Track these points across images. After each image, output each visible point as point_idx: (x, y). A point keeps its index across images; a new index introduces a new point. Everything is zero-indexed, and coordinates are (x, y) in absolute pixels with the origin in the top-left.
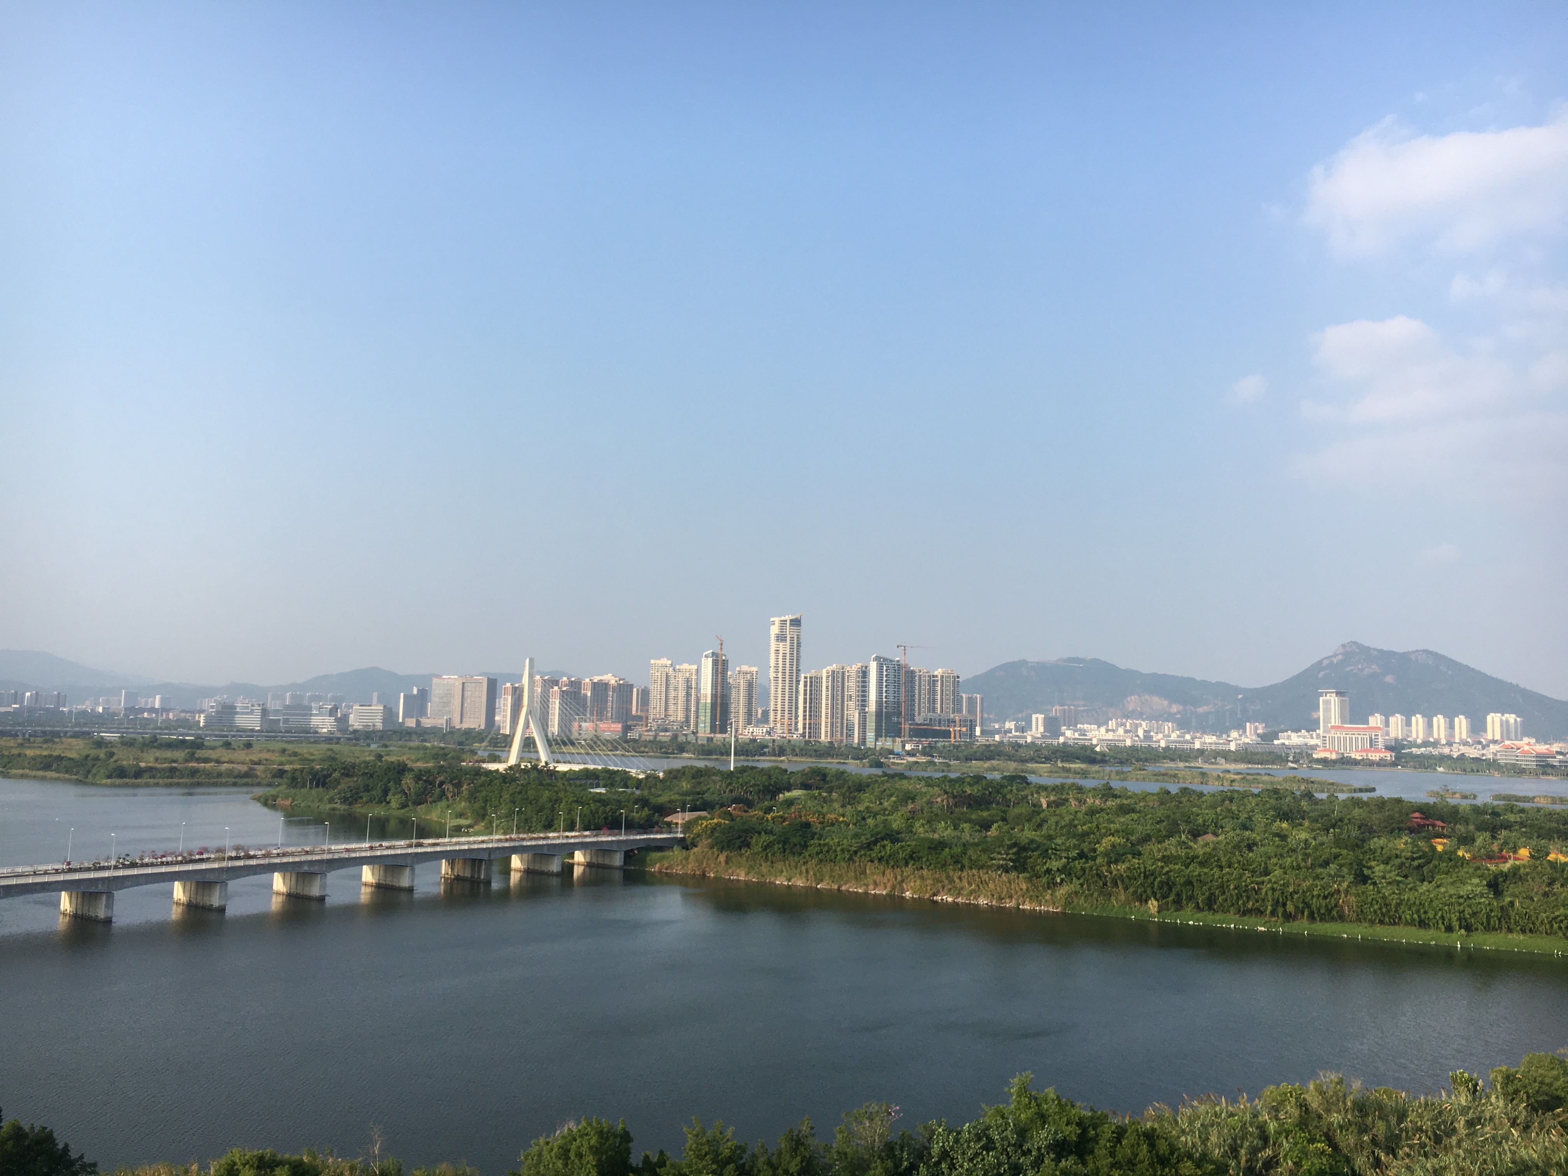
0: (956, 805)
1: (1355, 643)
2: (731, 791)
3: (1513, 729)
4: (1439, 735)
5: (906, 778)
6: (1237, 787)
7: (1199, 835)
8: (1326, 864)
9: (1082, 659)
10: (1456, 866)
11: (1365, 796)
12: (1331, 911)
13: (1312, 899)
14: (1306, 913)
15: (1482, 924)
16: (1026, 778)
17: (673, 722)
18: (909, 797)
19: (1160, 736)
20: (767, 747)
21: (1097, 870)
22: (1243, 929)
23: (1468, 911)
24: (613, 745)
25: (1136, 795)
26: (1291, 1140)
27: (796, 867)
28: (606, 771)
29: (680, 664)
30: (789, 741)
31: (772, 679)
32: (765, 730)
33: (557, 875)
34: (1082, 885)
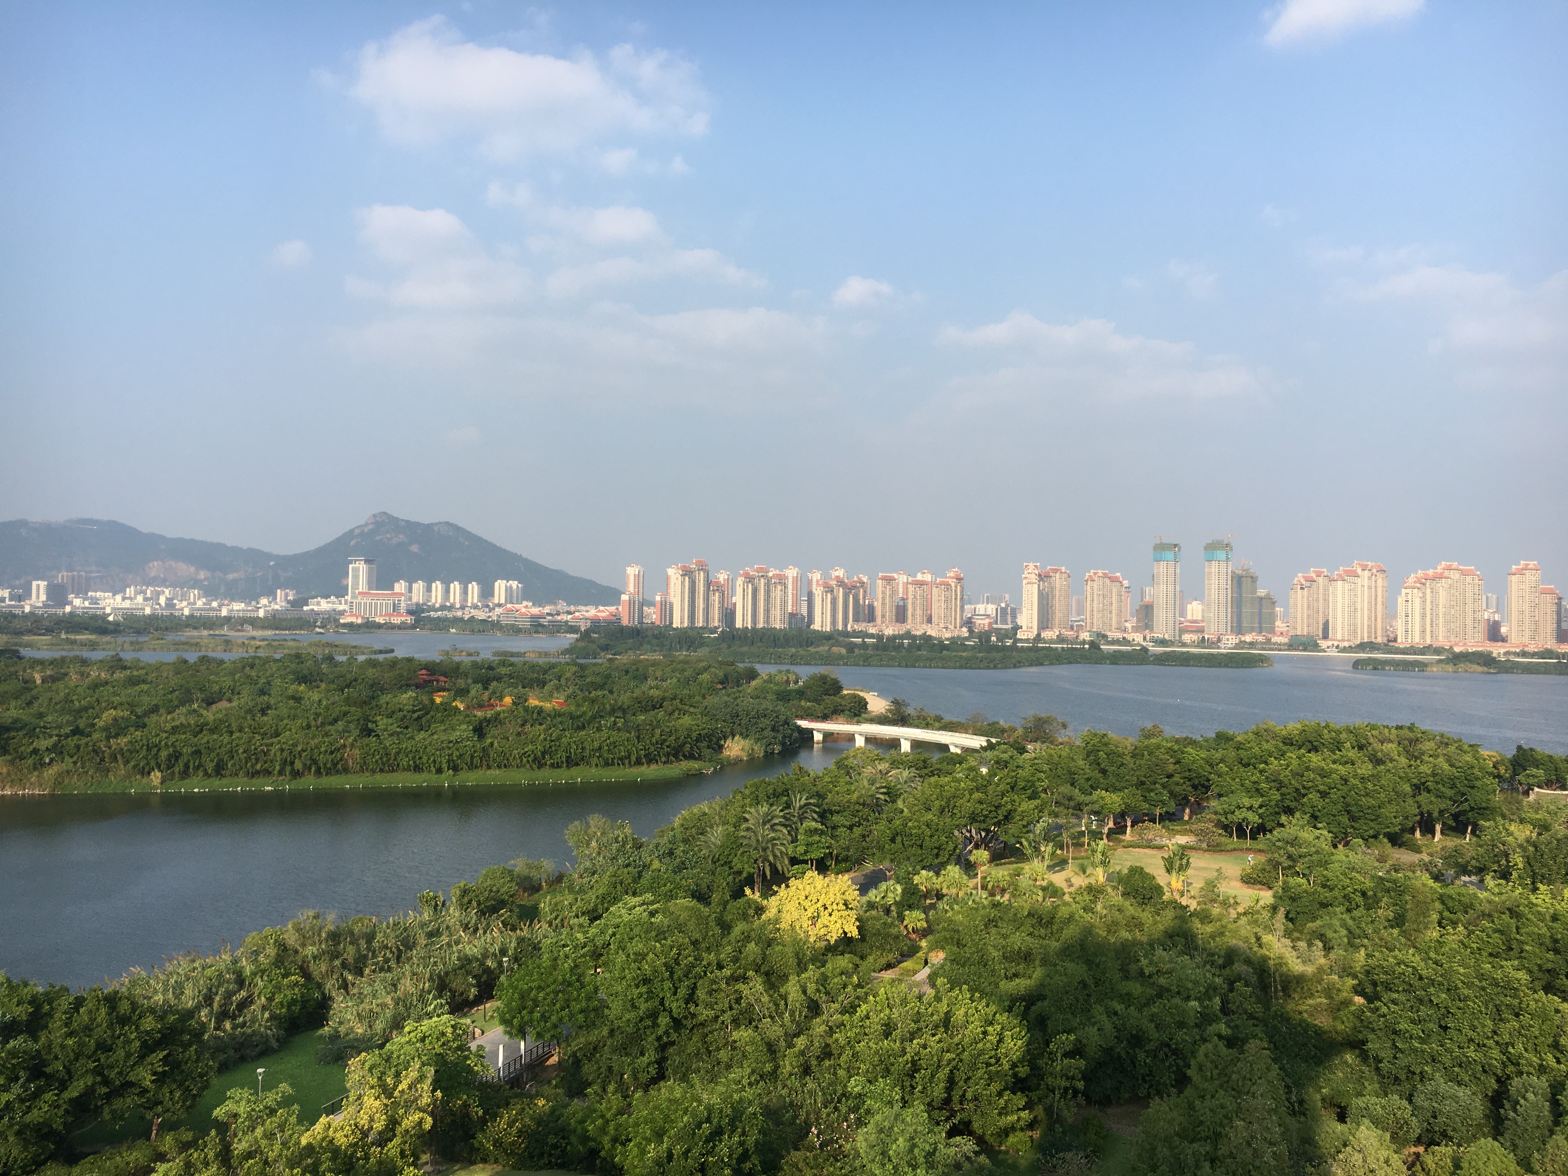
1: (385, 513)
3: (515, 595)
4: (454, 599)
6: (261, 653)
7: (213, 703)
8: (336, 721)
9: (97, 521)
10: (449, 715)
11: (381, 657)
12: (336, 765)
13: (319, 755)
14: (313, 769)
15: (466, 764)
16: (17, 651)
19: (185, 603)
21: (94, 745)
22: (250, 791)
23: (457, 753)
25: (150, 665)
26: (266, 978)
34: (75, 763)
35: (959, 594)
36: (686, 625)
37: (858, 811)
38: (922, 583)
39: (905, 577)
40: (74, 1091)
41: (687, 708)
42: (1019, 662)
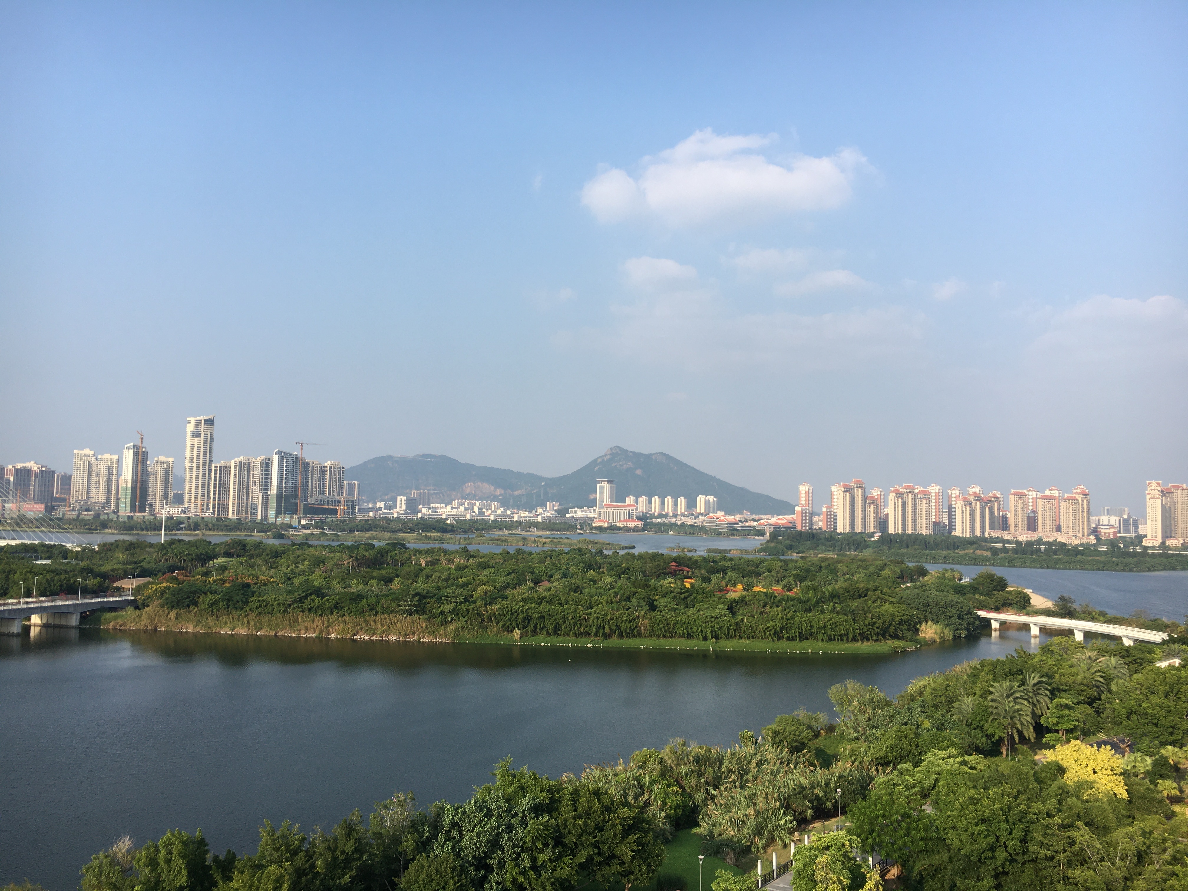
0: (358, 566)
1: (618, 447)
2: (166, 560)
3: (712, 506)
4: (668, 510)
5: (310, 546)
7: (540, 582)
8: (628, 598)
9: (432, 456)
10: (707, 597)
12: (633, 631)
13: (622, 623)
14: (617, 633)
15: (725, 634)
16: (402, 544)
17: (95, 503)
18: (319, 562)
19: (490, 512)
20: (183, 523)
21: (477, 610)
22: (577, 646)
23: (717, 626)
24: (40, 522)
25: (486, 555)
26: (658, 787)
27: (239, 619)
28: (43, 545)
29: (102, 454)
30: (203, 518)
31: (187, 467)
32: (180, 510)
33: (18, 635)
34: (466, 622)
35: (1085, 507)
36: (847, 531)
37: (1082, 691)
38: (1050, 498)
39: (1034, 493)
40: (582, 858)
41: (886, 597)
42: (1154, 567)
